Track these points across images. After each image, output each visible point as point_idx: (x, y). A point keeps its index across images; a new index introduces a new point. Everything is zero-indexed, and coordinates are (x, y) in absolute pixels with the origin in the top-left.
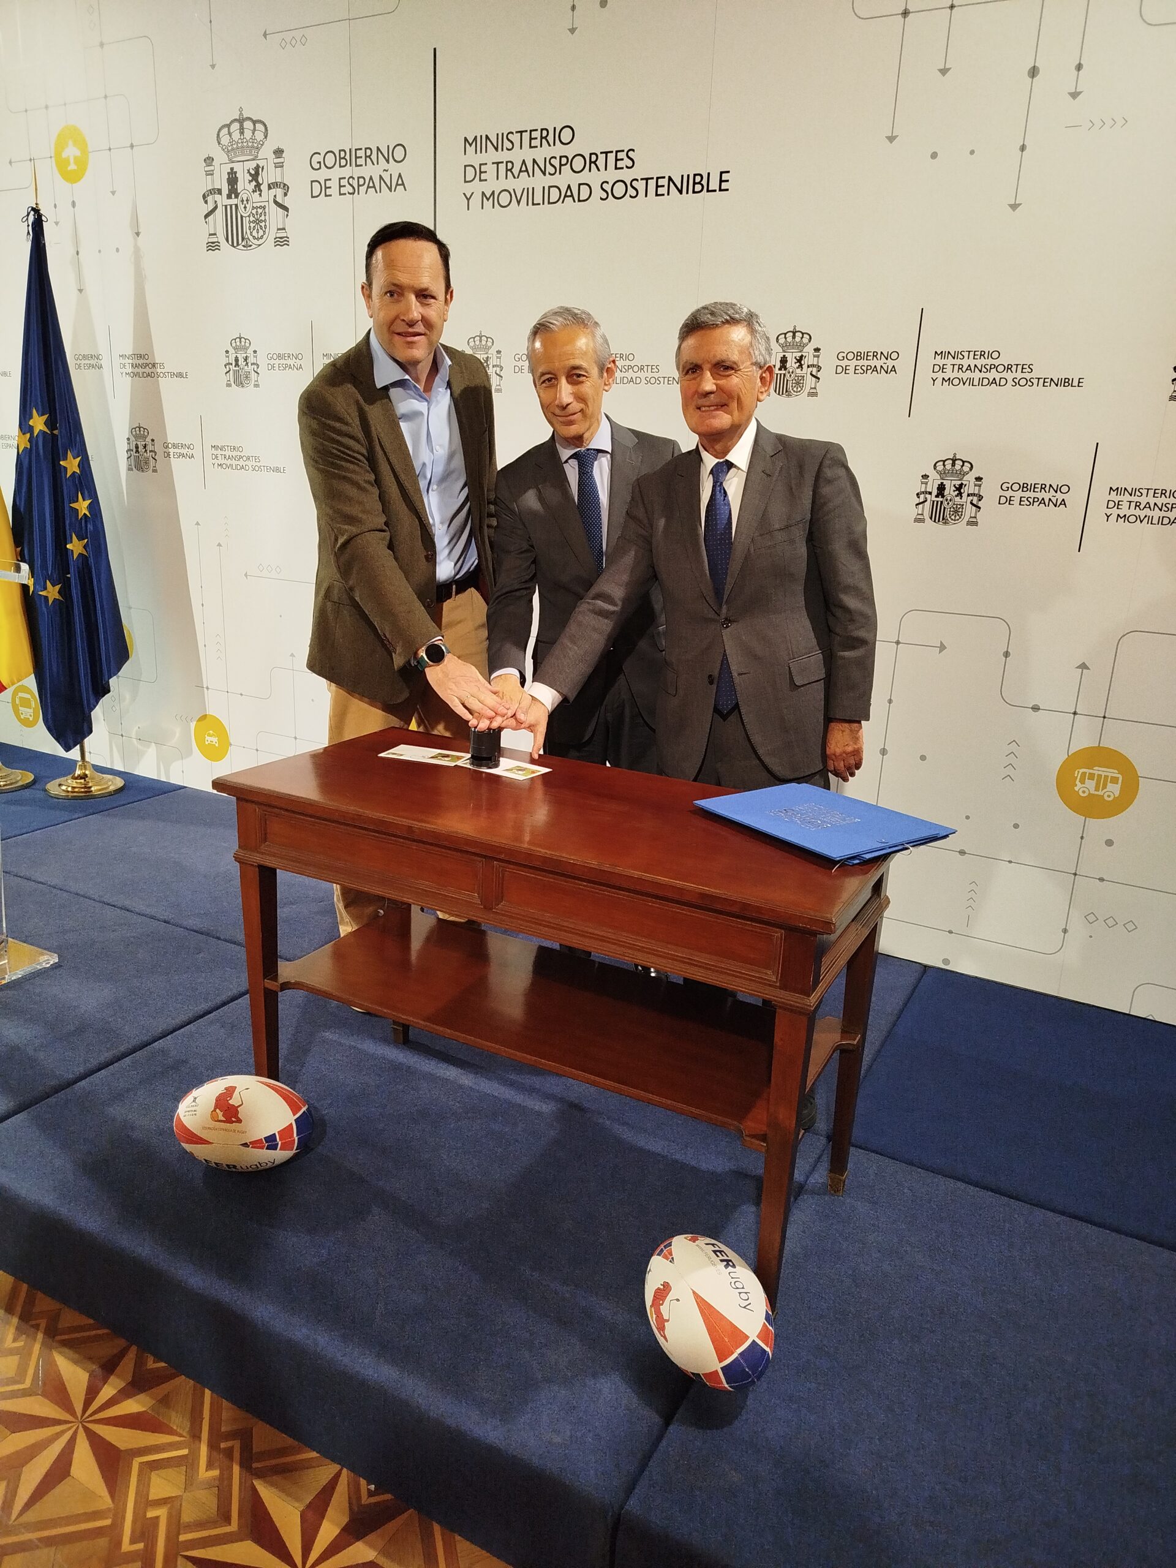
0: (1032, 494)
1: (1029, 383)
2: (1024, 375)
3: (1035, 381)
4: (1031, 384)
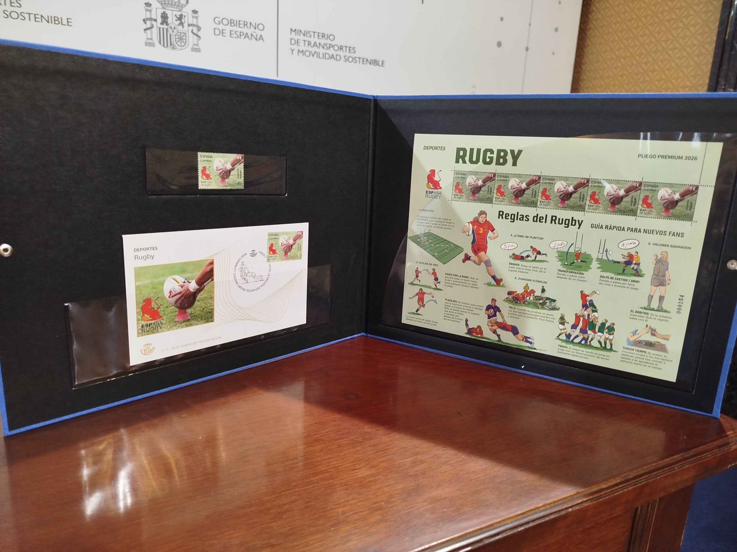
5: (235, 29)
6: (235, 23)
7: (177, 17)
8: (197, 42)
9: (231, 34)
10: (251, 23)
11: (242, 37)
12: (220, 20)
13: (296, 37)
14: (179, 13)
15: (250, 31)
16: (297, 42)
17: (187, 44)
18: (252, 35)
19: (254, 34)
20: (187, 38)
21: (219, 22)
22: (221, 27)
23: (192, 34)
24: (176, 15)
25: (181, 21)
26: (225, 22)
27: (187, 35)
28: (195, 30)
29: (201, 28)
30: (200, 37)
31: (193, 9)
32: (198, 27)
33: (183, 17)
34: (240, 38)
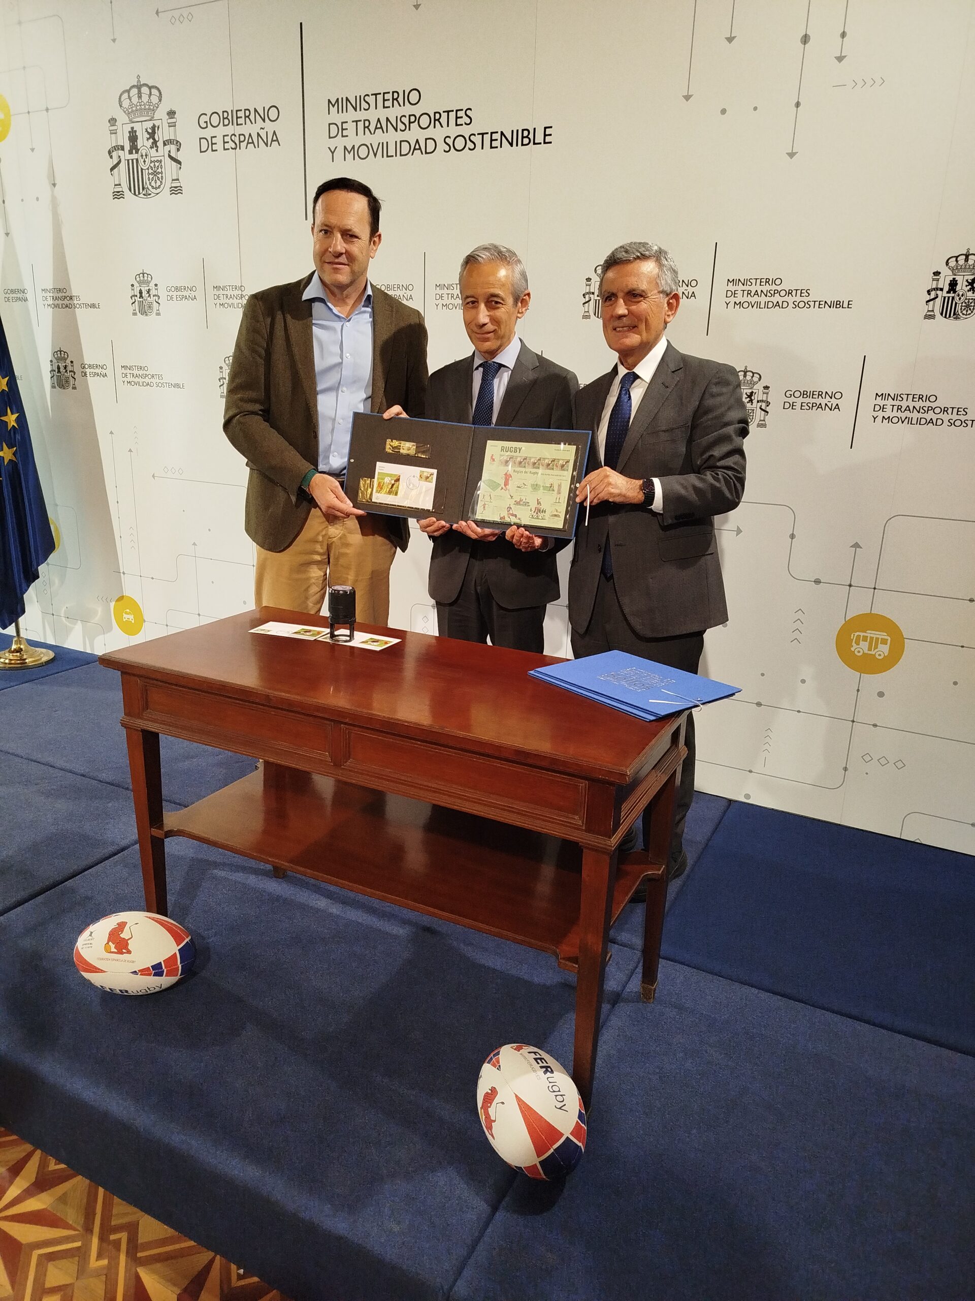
0: (811, 400)
1: (807, 305)
2: (802, 299)
3: (812, 304)
4: (808, 306)
5: (807, 400)
6: (808, 394)
7: (747, 395)
8: (764, 418)
9: (802, 406)
10: (826, 392)
11: (814, 408)
12: (792, 393)
13: (882, 403)
14: (750, 391)
15: (823, 402)
16: (883, 408)
17: (753, 420)
18: (826, 404)
19: (828, 404)
20: (754, 415)
21: (791, 395)
22: (792, 400)
23: (760, 410)
24: (746, 394)
25: (751, 398)
26: (797, 394)
27: (755, 411)
28: (764, 405)
29: (770, 403)
30: (767, 412)
31: (765, 385)
32: (768, 402)
33: (754, 394)
34: (812, 409)
